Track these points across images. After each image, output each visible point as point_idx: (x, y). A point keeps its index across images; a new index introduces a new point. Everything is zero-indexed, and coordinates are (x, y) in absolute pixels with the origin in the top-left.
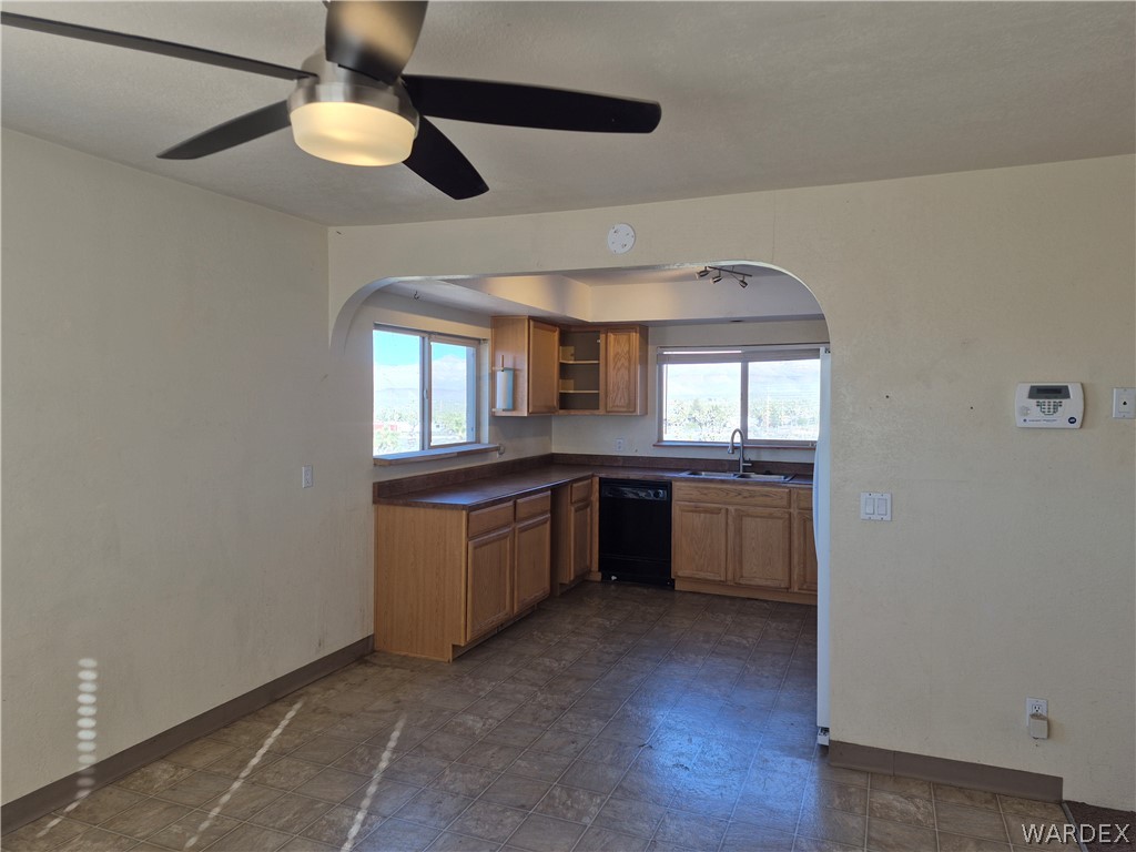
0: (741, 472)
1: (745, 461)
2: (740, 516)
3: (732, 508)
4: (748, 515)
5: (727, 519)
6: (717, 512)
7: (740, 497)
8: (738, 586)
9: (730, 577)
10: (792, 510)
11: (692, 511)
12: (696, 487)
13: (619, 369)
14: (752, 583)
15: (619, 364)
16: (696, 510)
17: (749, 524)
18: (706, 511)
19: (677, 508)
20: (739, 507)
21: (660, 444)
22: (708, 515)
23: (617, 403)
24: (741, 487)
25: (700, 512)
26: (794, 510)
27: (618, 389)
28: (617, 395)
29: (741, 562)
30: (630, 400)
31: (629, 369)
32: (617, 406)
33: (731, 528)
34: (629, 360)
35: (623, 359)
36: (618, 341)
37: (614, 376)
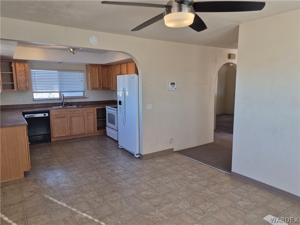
0: (63, 106)
1: (64, 103)
2: (71, 117)
3: (68, 116)
4: (73, 117)
5: (67, 118)
6: (65, 117)
7: (71, 112)
8: (72, 136)
9: (69, 134)
11: (57, 118)
12: (57, 111)
13: (21, 76)
14: (76, 134)
15: (21, 74)
16: (58, 118)
17: (73, 119)
18: (61, 117)
19: (52, 118)
20: (70, 115)
21: (34, 100)
22: (62, 118)
23: (22, 87)
24: (70, 110)
25: (59, 118)
26: (85, 114)
27: (22, 82)
28: (21, 84)
29: (72, 130)
30: (27, 86)
31: (25, 76)
32: (22, 88)
33: (69, 121)
34: (25, 73)
35: (23, 72)
36: (20, 66)
37: (20, 78)
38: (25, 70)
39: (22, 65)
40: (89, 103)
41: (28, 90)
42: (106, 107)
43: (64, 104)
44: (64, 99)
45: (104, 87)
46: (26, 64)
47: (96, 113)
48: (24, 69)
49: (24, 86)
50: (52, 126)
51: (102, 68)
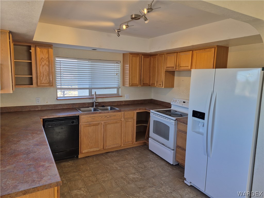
0: (94, 107)
1: (95, 103)
2: (106, 125)
3: (103, 122)
4: (109, 124)
5: (101, 126)
6: (98, 124)
7: (106, 118)
8: (105, 150)
9: (102, 147)
11: (88, 126)
14: (110, 147)
15: (43, 63)
16: (90, 125)
17: (109, 127)
18: (94, 125)
19: (82, 127)
21: (57, 99)
22: (94, 127)
23: (43, 81)
25: (91, 126)
26: (123, 119)
27: (44, 75)
28: (43, 78)
29: (106, 141)
30: (50, 80)
31: (49, 66)
32: (43, 83)
33: (103, 130)
34: (49, 62)
35: (45, 61)
36: (42, 52)
37: (41, 69)
38: (48, 58)
39: (45, 51)
40: (124, 103)
41: (52, 86)
42: (151, 111)
43: (95, 105)
44: (96, 98)
45: (144, 82)
46: (50, 50)
47: (135, 118)
48: (47, 56)
50: (82, 138)
51: (144, 57)
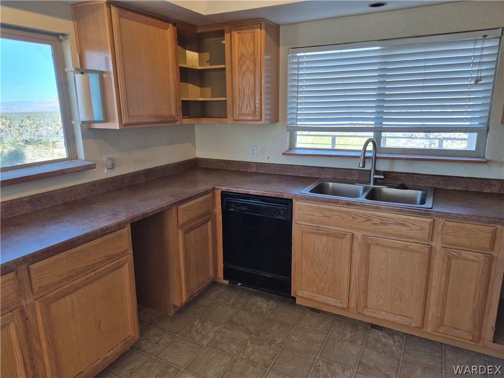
0: (372, 185)
1: (377, 172)
2: (367, 246)
3: (358, 234)
4: (377, 244)
6: (342, 236)
7: (369, 223)
8: (363, 315)
10: (433, 244)
11: (313, 233)
12: (320, 209)
13: (244, 73)
15: (244, 68)
16: (318, 232)
17: (377, 254)
18: (328, 235)
20: (367, 234)
22: (331, 239)
23: (244, 111)
24: (370, 212)
25: (322, 234)
26: (437, 244)
27: (244, 95)
28: (243, 102)
29: (366, 293)
30: (255, 108)
31: (254, 72)
33: (357, 256)
34: (254, 62)
35: (248, 61)
36: (243, 40)
37: (240, 81)
38: (254, 53)
39: (247, 34)
43: (375, 179)
46: (258, 33)
48: (251, 50)
49: (249, 107)
